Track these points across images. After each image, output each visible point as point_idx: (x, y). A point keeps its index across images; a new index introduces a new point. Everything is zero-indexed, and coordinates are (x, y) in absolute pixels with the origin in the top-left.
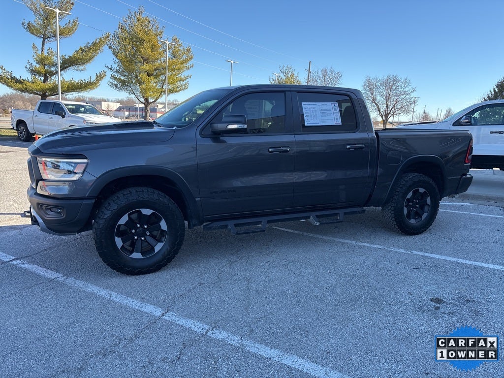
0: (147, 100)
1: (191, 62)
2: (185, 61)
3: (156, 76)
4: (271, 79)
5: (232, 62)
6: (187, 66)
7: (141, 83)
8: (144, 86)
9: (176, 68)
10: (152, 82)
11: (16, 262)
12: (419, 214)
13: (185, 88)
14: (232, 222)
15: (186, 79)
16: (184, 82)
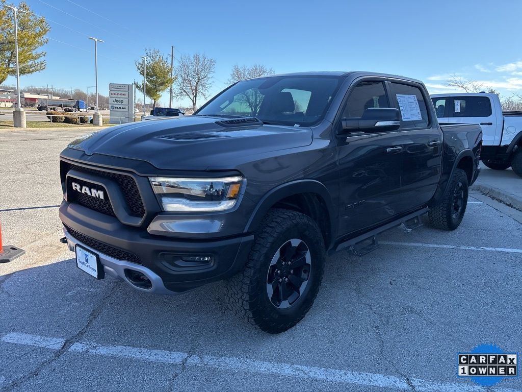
1: (45, 37)
2: (40, 35)
4: (137, 63)
5: (96, 40)
6: (40, 41)
11: (77, 347)
12: (456, 208)
13: (40, 68)
14: (353, 241)
15: (38, 56)
16: (38, 61)
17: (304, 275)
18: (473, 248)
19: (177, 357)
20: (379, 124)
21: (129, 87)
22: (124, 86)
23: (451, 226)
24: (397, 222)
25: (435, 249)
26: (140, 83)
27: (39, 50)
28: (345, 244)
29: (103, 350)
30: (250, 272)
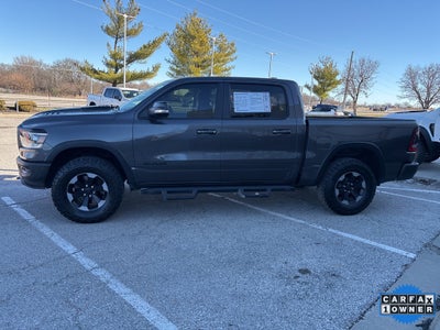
6: (231, 58)
15: (230, 69)
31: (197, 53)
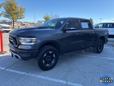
0: (14, 20)
1: (25, 11)
2: (24, 11)
3: (16, 14)
7: (12, 16)
8: (13, 17)
9: (21, 13)
10: (15, 16)
11: (7, 70)
12: (100, 49)
13: (24, 18)
14: (67, 54)
15: (24, 15)
16: (23, 16)
17: (53, 59)
18: (101, 57)
19: (24, 73)
20: (71, 28)
21: (41, 21)
22: (40, 21)
23: (99, 52)
24: (81, 50)
25: (92, 57)
26: (44, 21)
27: (24, 14)
28: (65, 54)
29: (11, 71)
30: (38, 57)
31: (13, 10)
